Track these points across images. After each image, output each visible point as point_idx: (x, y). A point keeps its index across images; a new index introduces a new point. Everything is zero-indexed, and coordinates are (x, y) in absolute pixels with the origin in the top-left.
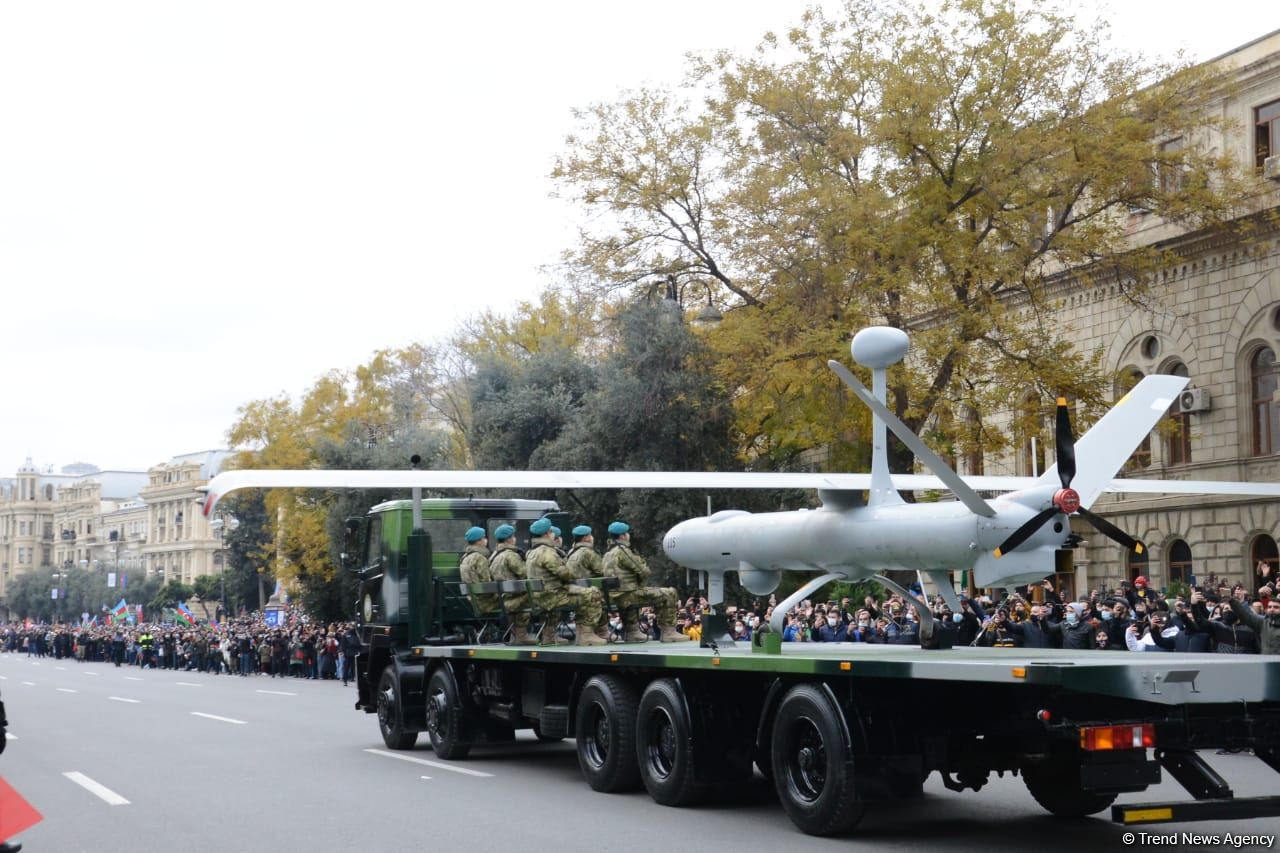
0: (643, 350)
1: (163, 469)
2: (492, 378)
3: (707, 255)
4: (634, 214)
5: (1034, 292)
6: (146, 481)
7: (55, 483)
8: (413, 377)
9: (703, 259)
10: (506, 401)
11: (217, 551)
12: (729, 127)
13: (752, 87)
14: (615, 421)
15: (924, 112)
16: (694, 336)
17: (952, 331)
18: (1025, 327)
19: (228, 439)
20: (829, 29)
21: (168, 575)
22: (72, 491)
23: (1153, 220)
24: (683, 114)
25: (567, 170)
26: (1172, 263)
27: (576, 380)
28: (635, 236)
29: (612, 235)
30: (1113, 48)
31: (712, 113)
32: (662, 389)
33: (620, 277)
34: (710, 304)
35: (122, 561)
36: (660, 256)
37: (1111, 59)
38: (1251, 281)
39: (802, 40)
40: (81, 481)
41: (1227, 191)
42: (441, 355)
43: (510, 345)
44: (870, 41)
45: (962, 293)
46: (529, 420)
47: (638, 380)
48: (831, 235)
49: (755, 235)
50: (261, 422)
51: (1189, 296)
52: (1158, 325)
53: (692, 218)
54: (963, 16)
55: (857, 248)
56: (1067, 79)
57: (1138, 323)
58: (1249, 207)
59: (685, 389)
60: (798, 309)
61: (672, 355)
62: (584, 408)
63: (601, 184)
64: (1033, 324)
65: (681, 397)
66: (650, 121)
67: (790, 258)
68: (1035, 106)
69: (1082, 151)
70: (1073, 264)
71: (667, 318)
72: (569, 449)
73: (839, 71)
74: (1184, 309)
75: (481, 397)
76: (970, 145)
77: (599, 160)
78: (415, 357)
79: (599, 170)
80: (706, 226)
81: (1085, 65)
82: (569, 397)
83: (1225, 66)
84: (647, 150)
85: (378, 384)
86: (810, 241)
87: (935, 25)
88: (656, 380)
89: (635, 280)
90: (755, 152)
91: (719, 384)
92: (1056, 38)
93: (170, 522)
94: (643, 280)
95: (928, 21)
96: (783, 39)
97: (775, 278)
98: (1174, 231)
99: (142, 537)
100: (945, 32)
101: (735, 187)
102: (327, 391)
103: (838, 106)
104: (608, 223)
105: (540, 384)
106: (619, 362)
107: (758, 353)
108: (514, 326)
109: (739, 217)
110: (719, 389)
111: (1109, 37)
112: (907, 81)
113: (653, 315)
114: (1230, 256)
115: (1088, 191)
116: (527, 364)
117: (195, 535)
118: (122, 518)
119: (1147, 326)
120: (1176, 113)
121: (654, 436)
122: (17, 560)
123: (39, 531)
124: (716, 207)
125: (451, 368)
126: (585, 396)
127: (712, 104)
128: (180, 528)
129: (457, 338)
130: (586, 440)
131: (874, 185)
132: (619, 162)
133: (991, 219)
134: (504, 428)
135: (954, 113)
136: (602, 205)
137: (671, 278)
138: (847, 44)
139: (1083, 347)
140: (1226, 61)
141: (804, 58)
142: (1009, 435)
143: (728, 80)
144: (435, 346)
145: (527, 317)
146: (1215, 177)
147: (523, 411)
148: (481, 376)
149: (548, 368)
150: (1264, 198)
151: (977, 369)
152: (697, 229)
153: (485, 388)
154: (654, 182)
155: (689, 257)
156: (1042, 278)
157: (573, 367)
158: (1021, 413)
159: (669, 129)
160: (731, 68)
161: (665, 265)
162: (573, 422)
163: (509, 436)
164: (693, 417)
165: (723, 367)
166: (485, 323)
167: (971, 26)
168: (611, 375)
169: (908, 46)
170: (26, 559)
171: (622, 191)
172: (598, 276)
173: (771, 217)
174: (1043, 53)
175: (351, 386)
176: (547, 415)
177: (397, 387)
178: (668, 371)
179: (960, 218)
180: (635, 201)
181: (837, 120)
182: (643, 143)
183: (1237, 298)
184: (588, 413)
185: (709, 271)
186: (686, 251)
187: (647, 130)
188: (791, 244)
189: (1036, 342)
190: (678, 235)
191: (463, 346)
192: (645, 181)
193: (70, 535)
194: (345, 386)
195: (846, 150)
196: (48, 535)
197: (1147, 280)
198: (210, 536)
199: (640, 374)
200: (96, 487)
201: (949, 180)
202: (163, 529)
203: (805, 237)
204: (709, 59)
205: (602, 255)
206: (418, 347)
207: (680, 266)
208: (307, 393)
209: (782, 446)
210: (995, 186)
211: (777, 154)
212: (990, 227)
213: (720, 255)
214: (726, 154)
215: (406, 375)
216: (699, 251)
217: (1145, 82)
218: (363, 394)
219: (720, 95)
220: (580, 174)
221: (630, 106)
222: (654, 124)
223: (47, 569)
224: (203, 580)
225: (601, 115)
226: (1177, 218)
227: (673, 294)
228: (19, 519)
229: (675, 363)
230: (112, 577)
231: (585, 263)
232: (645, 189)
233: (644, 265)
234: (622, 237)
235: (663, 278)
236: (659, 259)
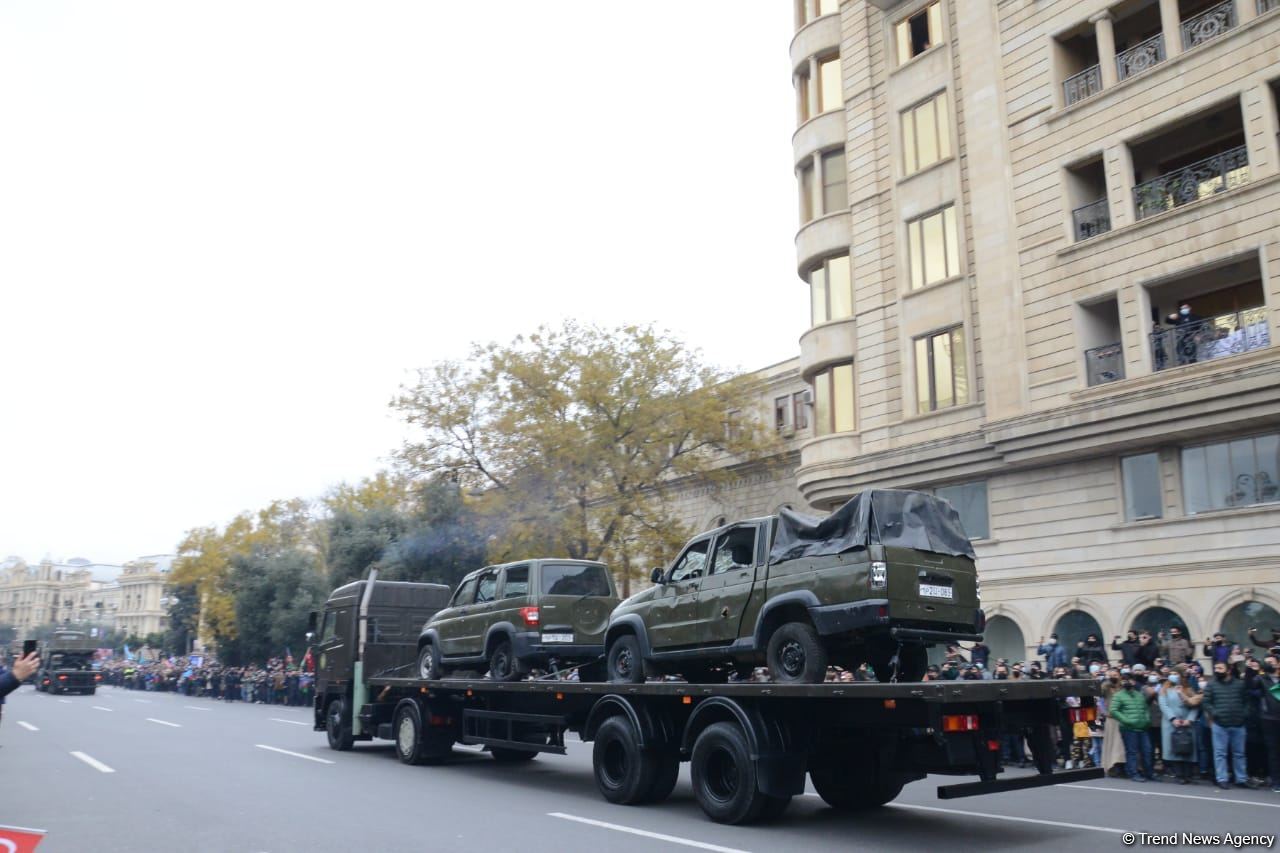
0: (435, 511)
1: (131, 565)
2: (343, 522)
3: (476, 458)
4: (436, 431)
5: (661, 489)
6: (120, 571)
7: (63, 570)
8: (295, 518)
9: (474, 460)
10: (351, 536)
11: (162, 618)
12: (493, 385)
13: (508, 364)
14: (415, 553)
15: (604, 386)
16: (466, 504)
17: (614, 509)
18: (656, 509)
19: (177, 550)
20: (553, 336)
21: (130, 632)
22: (74, 575)
23: (724, 454)
24: (468, 376)
25: (398, 403)
26: (734, 478)
27: (395, 527)
28: (435, 444)
29: (421, 442)
30: (705, 361)
31: (483, 376)
32: (445, 535)
33: (424, 467)
34: (477, 486)
35: (102, 621)
36: (449, 456)
37: (704, 367)
38: (775, 491)
39: (537, 340)
40: (81, 569)
41: (762, 443)
42: (312, 505)
43: (355, 503)
44: (576, 344)
45: (621, 488)
46: (364, 549)
47: (431, 529)
48: (550, 451)
49: (504, 448)
50: (198, 541)
51: (742, 497)
52: (726, 511)
53: (469, 436)
54: (627, 336)
55: (563, 459)
56: (682, 374)
57: (716, 510)
58: (774, 451)
59: (459, 535)
60: (527, 491)
61: (453, 515)
62: (397, 543)
63: (416, 413)
64: (660, 508)
65: (457, 539)
66: (448, 379)
67: (525, 462)
68: (663, 388)
69: (688, 414)
70: (683, 475)
71: (451, 493)
73: (557, 359)
74: (740, 504)
75: (335, 533)
76: (628, 405)
77: (416, 399)
78: (296, 505)
79: (416, 404)
80: (477, 441)
81: (691, 368)
82: (389, 537)
83: (761, 376)
84: (444, 396)
85: (272, 521)
86: (537, 454)
87: (611, 340)
89: (433, 469)
90: (508, 400)
91: (479, 533)
92: (676, 352)
93: (133, 598)
94: (438, 470)
95: (607, 337)
96: (527, 339)
97: (516, 473)
98: (734, 461)
99: (115, 606)
100: (617, 344)
101: (496, 419)
102: (241, 524)
103: (556, 378)
104: (419, 435)
105: (372, 527)
106: (421, 517)
107: (502, 515)
108: (359, 492)
109: (496, 438)
110: (479, 535)
111: (703, 355)
112: (595, 369)
113: (442, 491)
114: (763, 476)
115: (691, 435)
116: (365, 514)
117: (150, 607)
118: (103, 594)
119: (720, 512)
120: (736, 398)
121: (439, 562)
122: (35, 616)
123: (51, 599)
124: (484, 431)
125: (318, 513)
126: (398, 536)
127: (484, 372)
128: (139, 602)
129: (324, 497)
130: (397, 563)
131: (574, 424)
132: (428, 400)
133: (639, 447)
134: (349, 553)
135: (620, 386)
136: (417, 424)
137: (454, 470)
138: (562, 345)
139: (686, 523)
140: (762, 373)
141: (538, 350)
142: (644, 570)
143: (494, 358)
144: (309, 499)
145: (367, 486)
146: (756, 433)
147: (360, 543)
148: (337, 520)
149: (377, 518)
150: (780, 448)
151: (628, 532)
152: (472, 442)
153: (338, 527)
154: (448, 413)
155: (466, 457)
156: (665, 482)
157: (393, 517)
158: (652, 558)
159: (459, 384)
160: (497, 352)
161: (452, 461)
162: (390, 551)
163: (351, 558)
164: (462, 552)
165: (482, 523)
166: (340, 488)
167: (630, 341)
168: (415, 524)
169: (596, 349)
170: (40, 617)
171: (429, 417)
172: (411, 465)
173: (515, 438)
174: (669, 360)
175: (256, 521)
176: (375, 547)
177: (284, 523)
178: (450, 524)
179: (622, 447)
180: (436, 423)
181: (555, 386)
182: (443, 391)
183: (766, 499)
184: (400, 546)
185: (477, 467)
186: (465, 455)
187: (446, 384)
188: (525, 454)
189: (661, 518)
190: (460, 444)
191: (327, 501)
192: (442, 413)
193: (69, 604)
194: (252, 521)
195: (560, 402)
196: (56, 602)
197: (721, 487)
198: (158, 608)
199: (433, 525)
200: (89, 574)
201: (616, 424)
202: (128, 603)
203: (534, 451)
204: (484, 346)
205: (413, 453)
206: (299, 499)
207: (460, 463)
208: (228, 524)
210: (640, 430)
211: (520, 402)
212: (638, 452)
213: (483, 457)
214: (491, 400)
215: (290, 517)
216: (472, 455)
217: (721, 380)
218: (262, 527)
219: (489, 366)
220: (405, 406)
221: (437, 369)
222: (451, 381)
223: (53, 624)
224: (151, 635)
225: (420, 373)
226: (737, 454)
227: (455, 479)
228: (39, 591)
229: (454, 520)
230: (95, 631)
231: (404, 457)
232: (443, 417)
233: (439, 461)
234: (427, 444)
235: (449, 469)
236: (448, 458)
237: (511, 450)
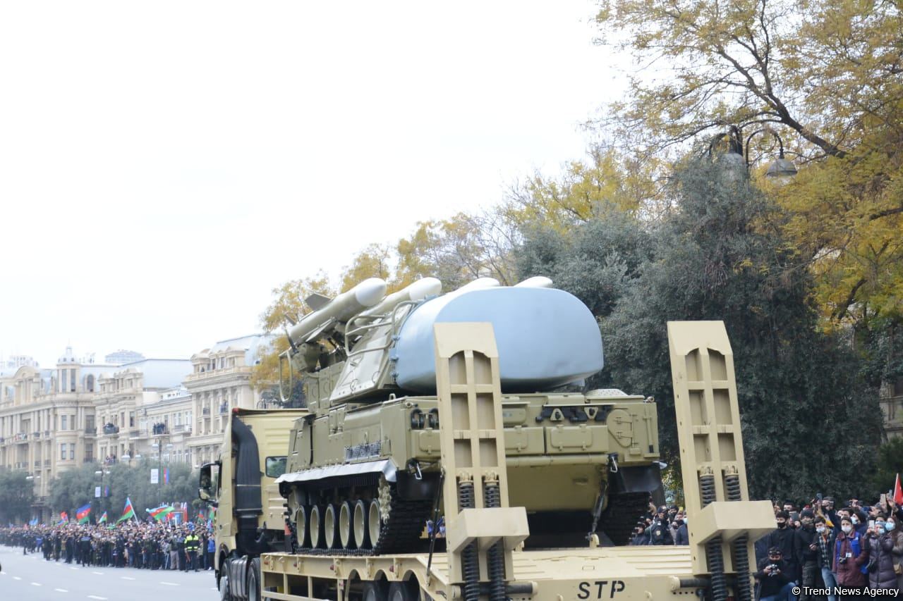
0: (703, 212)
1: (206, 355)
2: (539, 249)
3: (777, 100)
4: (691, 58)
6: (189, 369)
7: (96, 374)
8: (459, 250)
9: (772, 106)
14: (673, 292)
16: (759, 194)
19: (264, 324)
22: (115, 381)
25: (614, 12)
27: (633, 249)
28: (693, 83)
29: (667, 84)
32: (726, 256)
33: (678, 132)
34: (782, 156)
35: (166, 456)
36: (721, 104)
40: (123, 370)
42: (488, 225)
43: (561, 211)
47: (698, 247)
49: (831, 73)
50: (297, 304)
53: (759, 59)
59: (751, 254)
60: (885, 156)
61: (738, 216)
62: (640, 280)
63: (653, 27)
65: (747, 262)
67: (879, 96)
71: (731, 175)
72: (624, 325)
75: (526, 270)
78: (461, 227)
79: (652, 10)
80: (775, 69)
82: (625, 268)
85: (422, 258)
88: (718, 247)
89: (692, 134)
91: (790, 246)
93: (214, 413)
94: (703, 133)
97: (859, 123)
99: (187, 429)
101: (809, 19)
102: (366, 266)
105: (591, 254)
106: (676, 227)
107: (836, 207)
108: (565, 190)
109: (819, 56)
110: (791, 252)
113: (714, 172)
116: (579, 231)
118: (165, 409)
122: (59, 457)
123: (81, 424)
124: (790, 46)
125: (500, 239)
126: (642, 266)
128: (225, 419)
129: (504, 206)
130: (644, 315)
137: (734, 129)
144: (481, 215)
145: (578, 179)
147: (573, 285)
148: (529, 248)
149: (600, 236)
152: (765, 72)
153: (531, 260)
154: (714, 21)
155: (758, 104)
157: (629, 232)
161: (728, 114)
162: (629, 294)
164: (760, 285)
165: (796, 226)
166: (533, 188)
168: (668, 242)
170: (68, 456)
171: (676, 34)
172: (650, 130)
173: (856, 52)
175: (393, 262)
176: (600, 289)
178: (732, 235)
180: (692, 44)
184: (644, 284)
185: (780, 119)
186: (753, 97)
188: (879, 82)
190: (743, 78)
191: (510, 214)
192: (702, 21)
193: (112, 429)
194: (386, 261)
196: (90, 429)
199: (700, 239)
200: (138, 376)
202: (207, 420)
206: (464, 216)
207: (746, 115)
208: (346, 272)
209: (880, 314)
213: (795, 103)
215: (451, 248)
216: (767, 96)
218: (405, 269)
220: (628, 17)
223: (90, 465)
227: (737, 148)
228: (60, 412)
229: (740, 225)
230: (154, 473)
231: (636, 117)
232: (703, 28)
233: (703, 115)
234: (678, 85)
235: (727, 129)
236: (722, 107)
237: (847, 75)
